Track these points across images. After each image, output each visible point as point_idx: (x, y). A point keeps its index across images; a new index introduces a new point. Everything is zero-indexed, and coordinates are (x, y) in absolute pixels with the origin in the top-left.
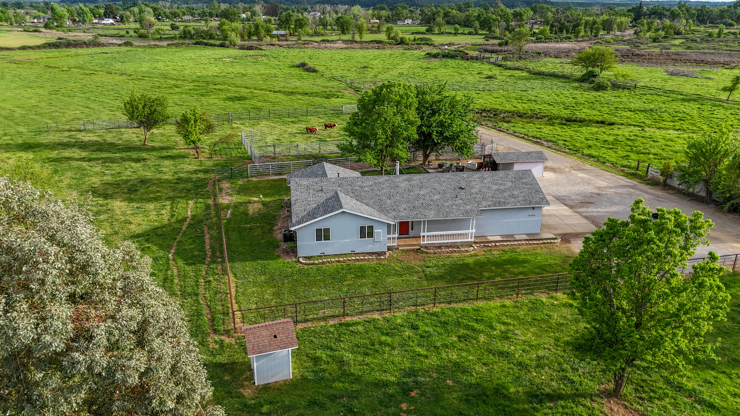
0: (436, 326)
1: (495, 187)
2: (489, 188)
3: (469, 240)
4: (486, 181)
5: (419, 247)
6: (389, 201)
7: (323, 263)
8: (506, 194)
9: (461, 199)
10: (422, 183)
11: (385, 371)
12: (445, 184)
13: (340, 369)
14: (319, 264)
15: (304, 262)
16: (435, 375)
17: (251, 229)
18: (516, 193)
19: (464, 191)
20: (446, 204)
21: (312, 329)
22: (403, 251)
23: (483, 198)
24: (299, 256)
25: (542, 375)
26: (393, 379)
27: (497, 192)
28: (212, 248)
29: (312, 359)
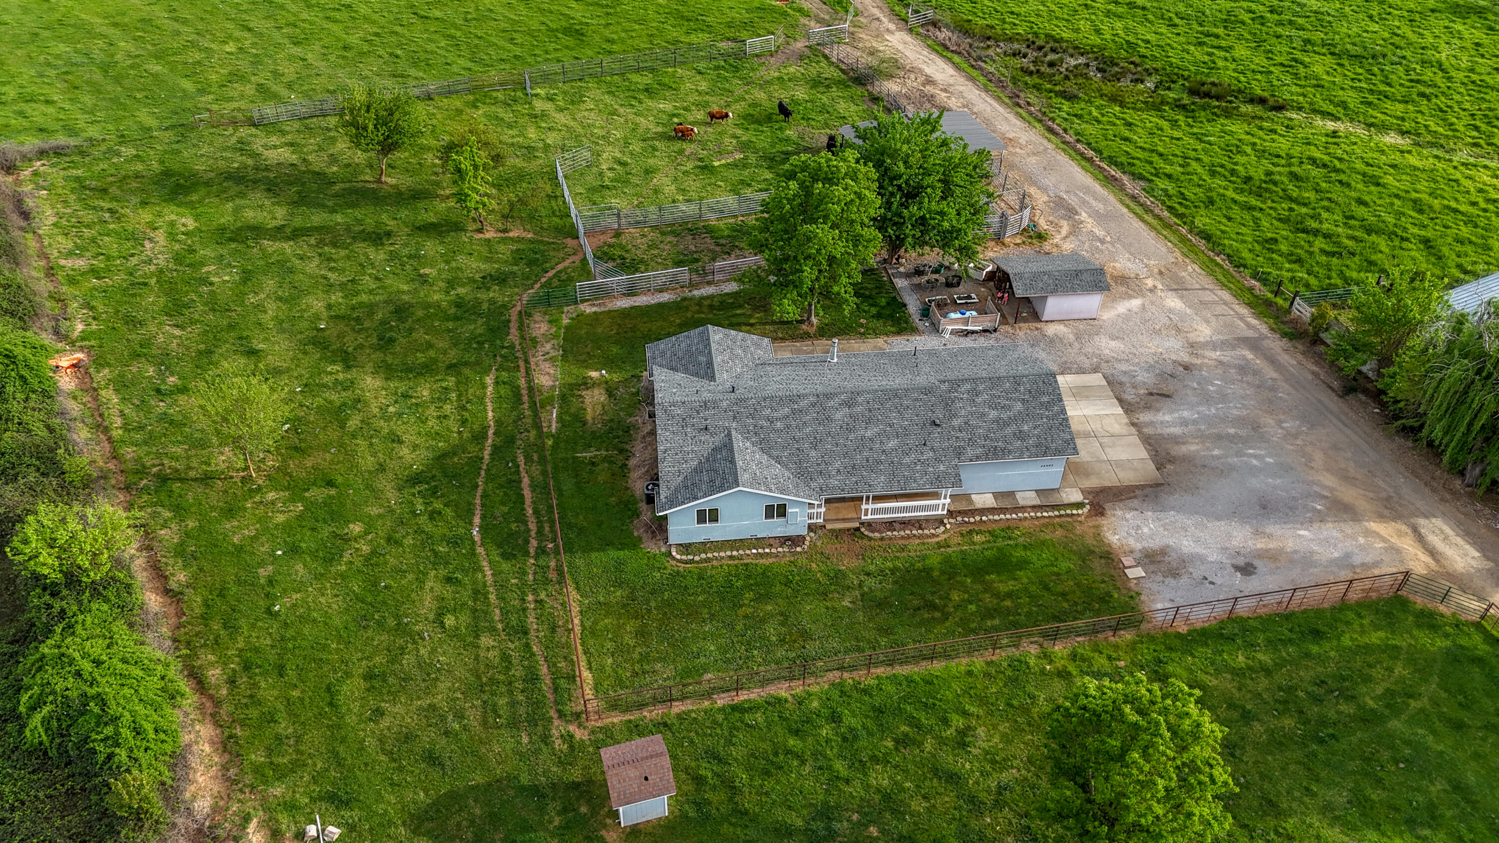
0: (867, 717)
1: (993, 414)
2: (983, 415)
3: (940, 512)
4: (979, 400)
5: (857, 525)
6: (813, 453)
7: (707, 560)
8: (1009, 431)
9: (932, 449)
10: (870, 411)
11: (790, 808)
12: (908, 414)
13: (731, 799)
14: (702, 561)
15: (678, 557)
16: (855, 817)
17: (593, 463)
18: (1026, 428)
19: (939, 430)
20: (907, 460)
21: (693, 715)
22: (832, 531)
23: (970, 439)
24: (671, 541)
25: (998, 824)
26: (799, 823)
27: (995, 426)
28: (536, 512)
29: (693, 779)
